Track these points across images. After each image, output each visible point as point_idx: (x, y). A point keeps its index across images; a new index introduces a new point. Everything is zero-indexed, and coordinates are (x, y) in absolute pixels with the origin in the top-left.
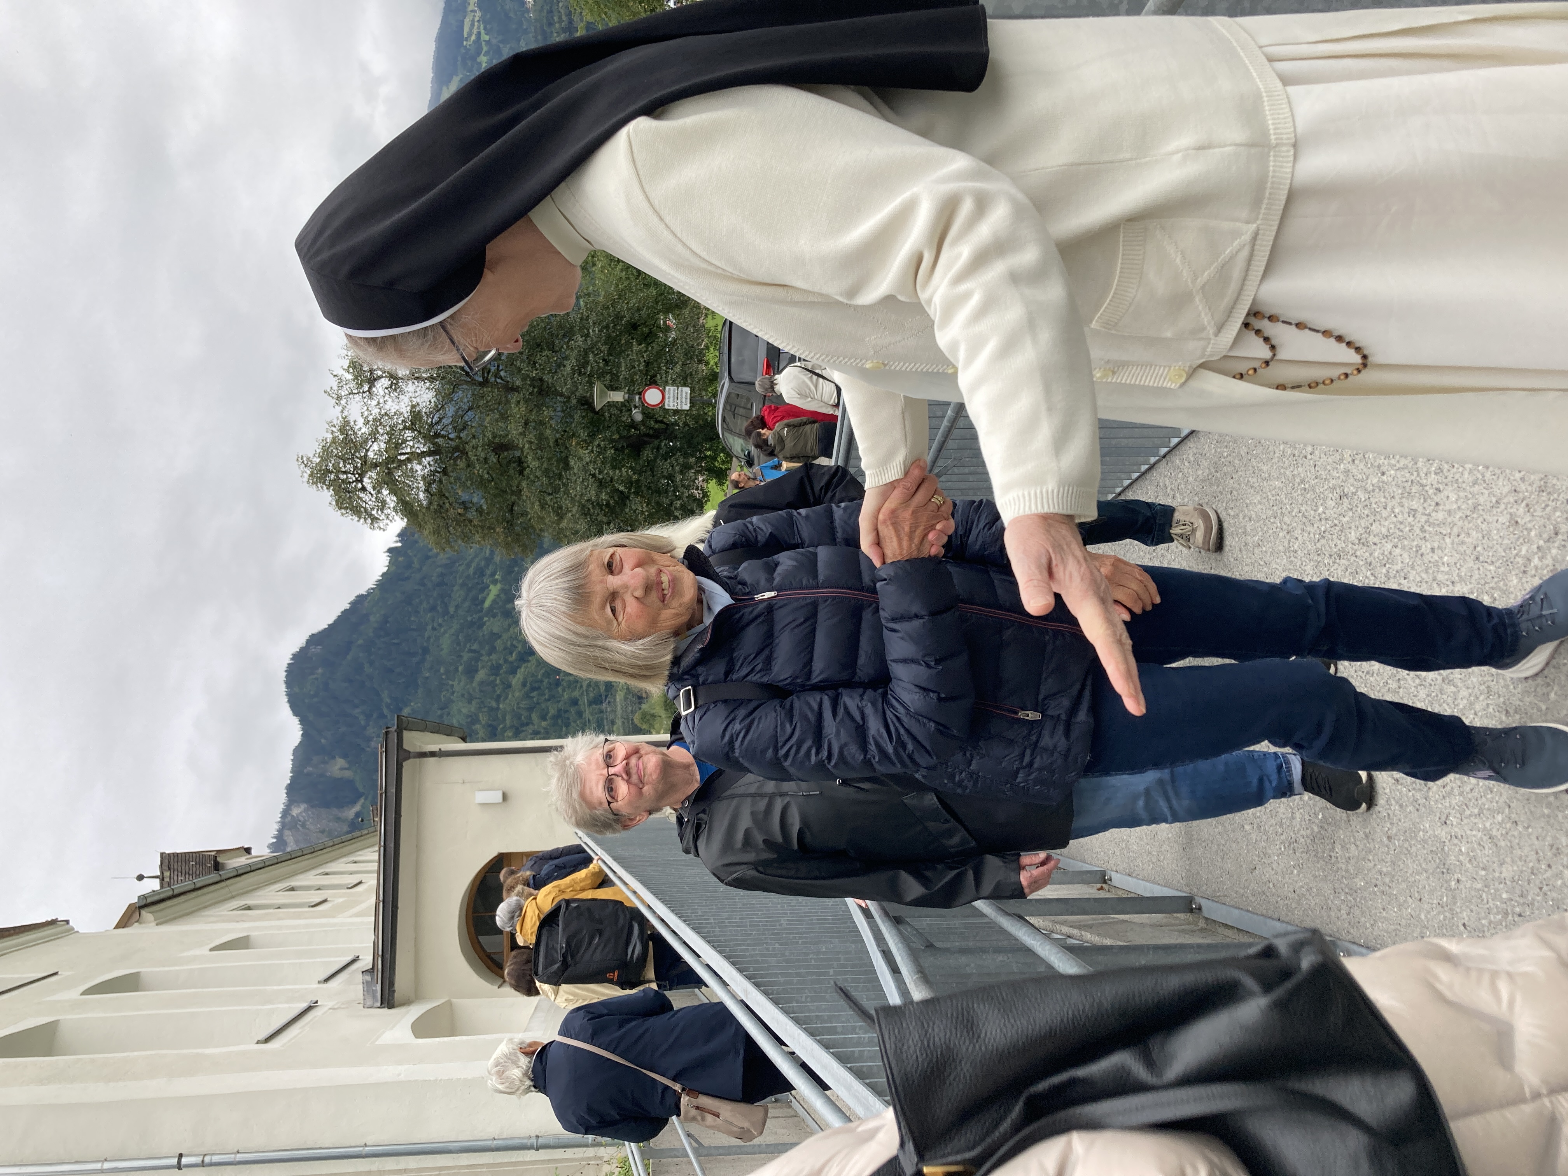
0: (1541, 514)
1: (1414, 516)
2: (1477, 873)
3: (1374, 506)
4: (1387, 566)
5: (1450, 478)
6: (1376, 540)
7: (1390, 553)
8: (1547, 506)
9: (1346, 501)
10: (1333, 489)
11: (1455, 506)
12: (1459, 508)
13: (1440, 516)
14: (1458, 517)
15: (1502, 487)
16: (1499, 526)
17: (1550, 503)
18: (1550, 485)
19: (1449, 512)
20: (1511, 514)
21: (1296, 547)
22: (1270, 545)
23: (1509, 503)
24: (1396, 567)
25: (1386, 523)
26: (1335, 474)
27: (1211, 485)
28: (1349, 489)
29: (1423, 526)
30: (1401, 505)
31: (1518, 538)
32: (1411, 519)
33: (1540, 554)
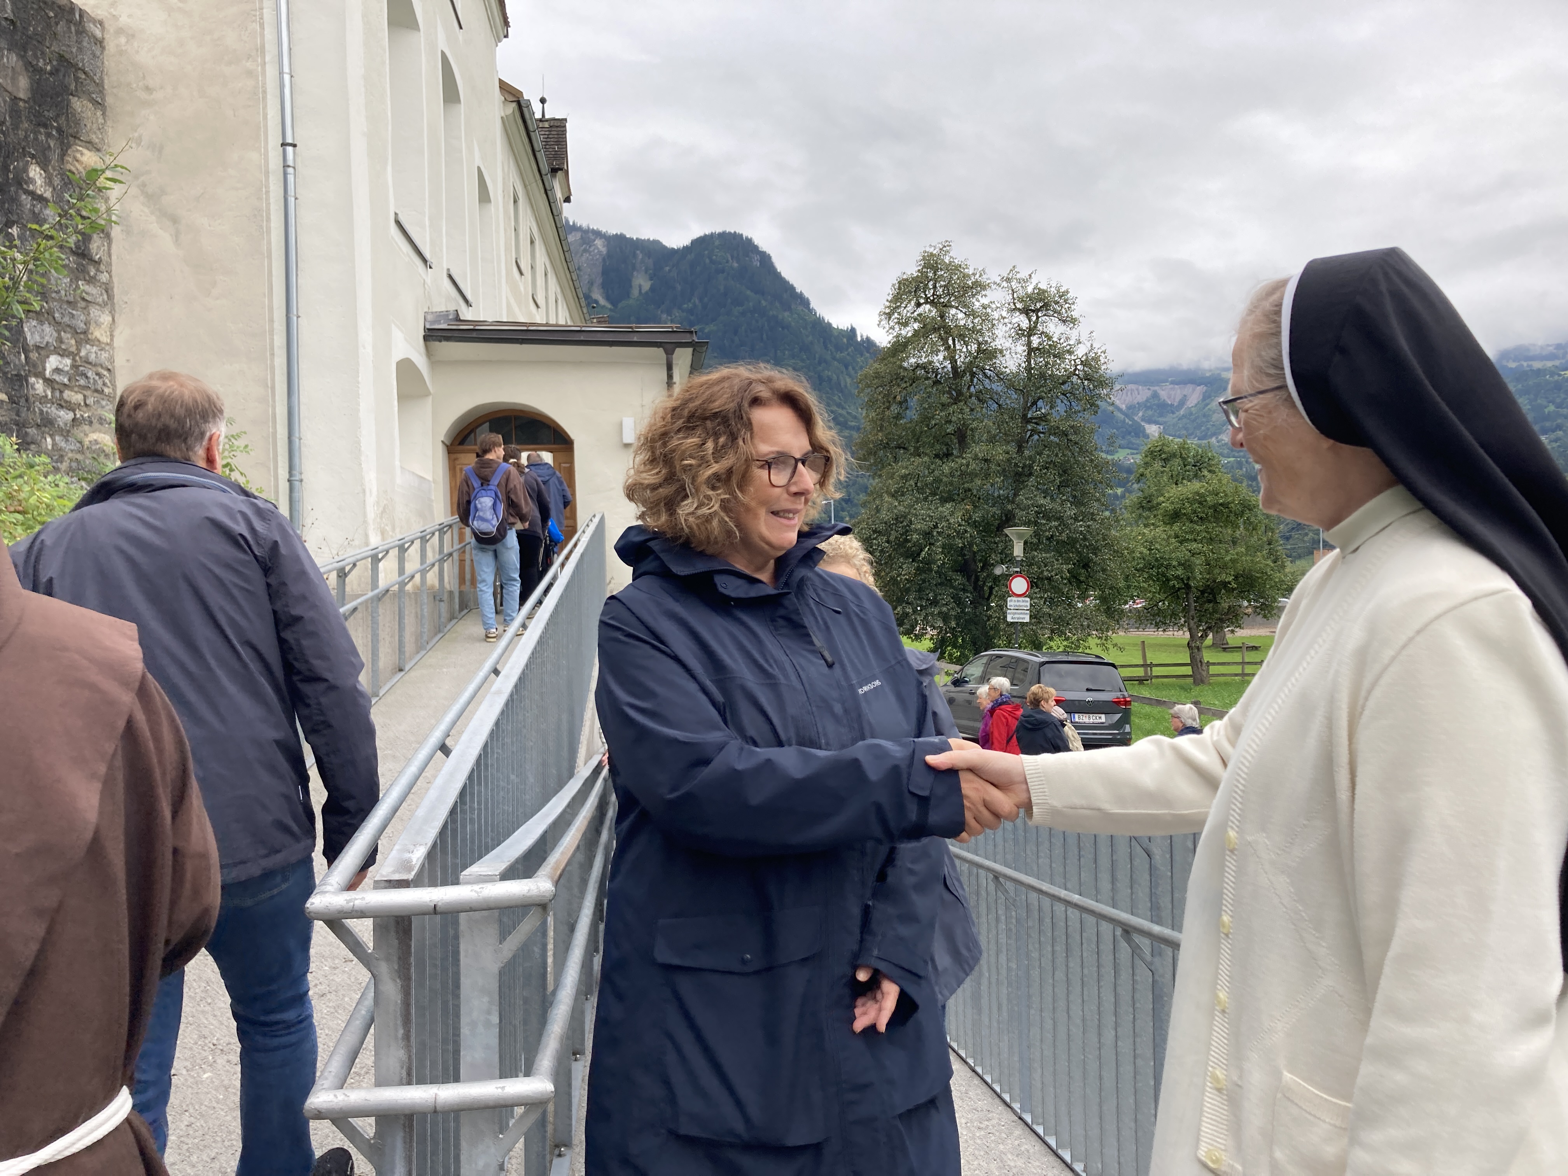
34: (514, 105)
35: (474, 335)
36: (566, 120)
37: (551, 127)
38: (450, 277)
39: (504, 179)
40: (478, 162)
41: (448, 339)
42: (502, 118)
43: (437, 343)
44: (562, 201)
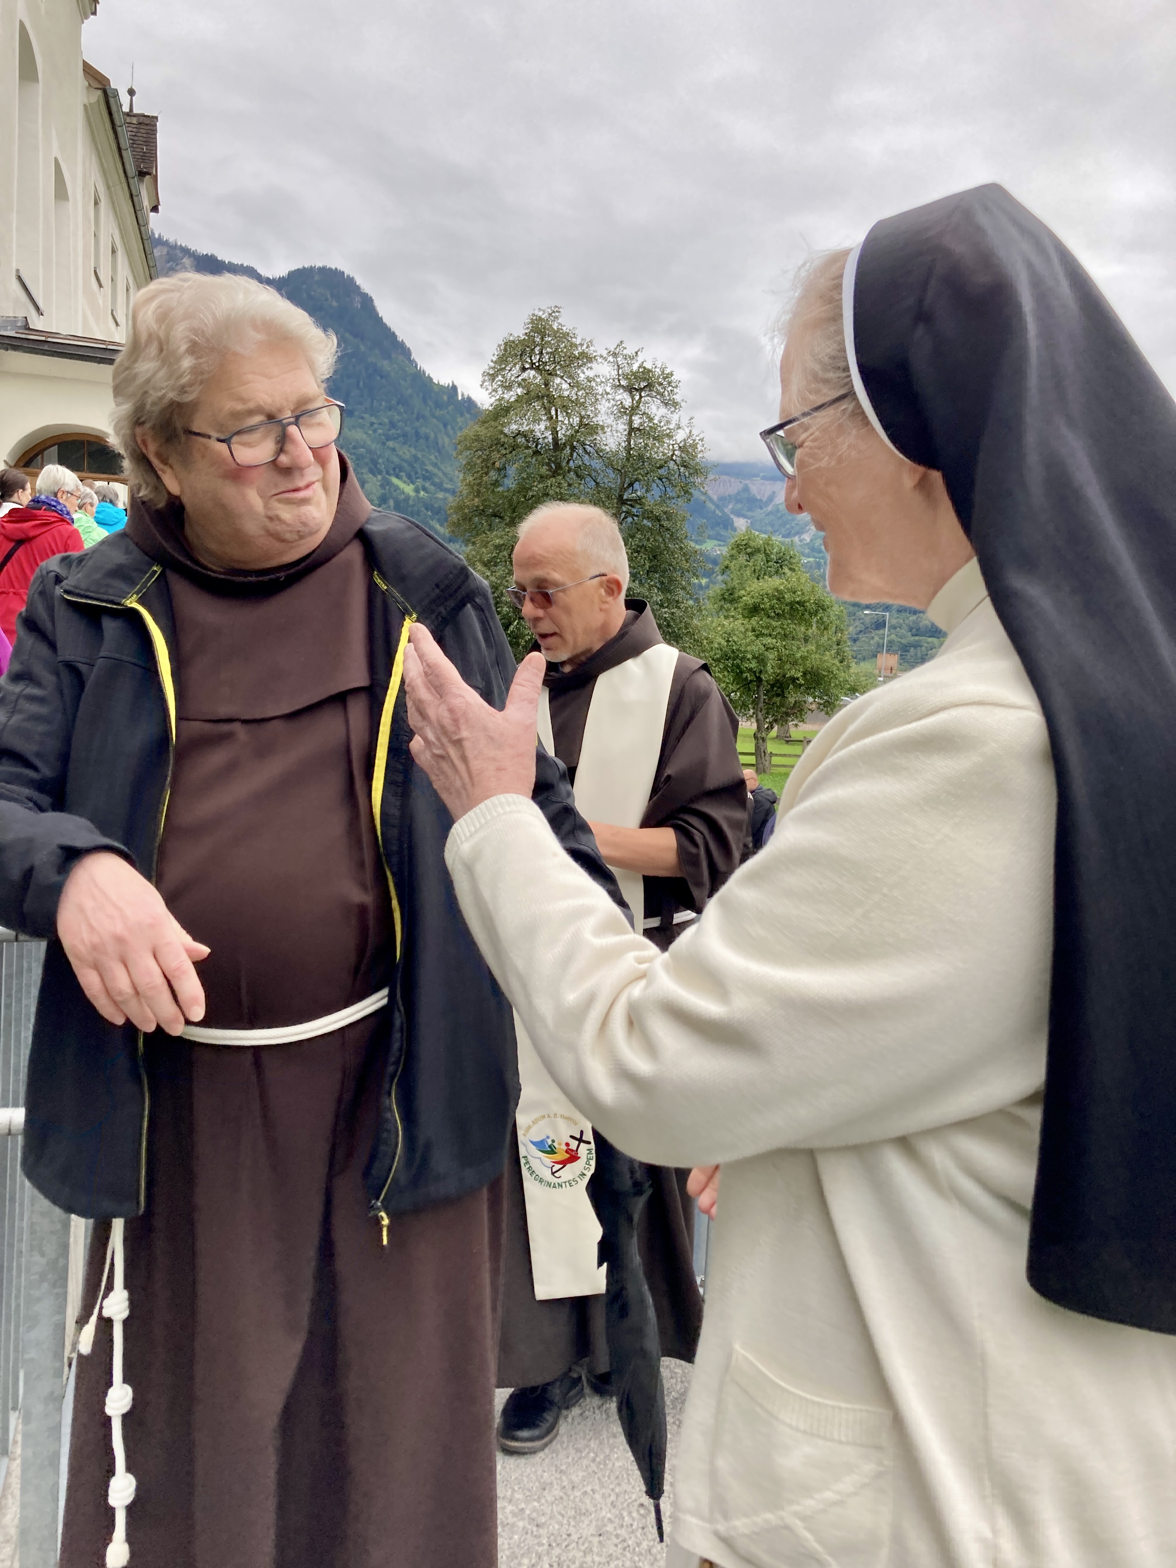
34: (99, 92)
35: (46, 347)
36: (156, 118)
37: (139, 123)
38: (19, 277)
39: (85, 179)
40: (56, 153)
41: (15, 348)
42: (85, 106)
43: (4, 351)
44: (149, 211)
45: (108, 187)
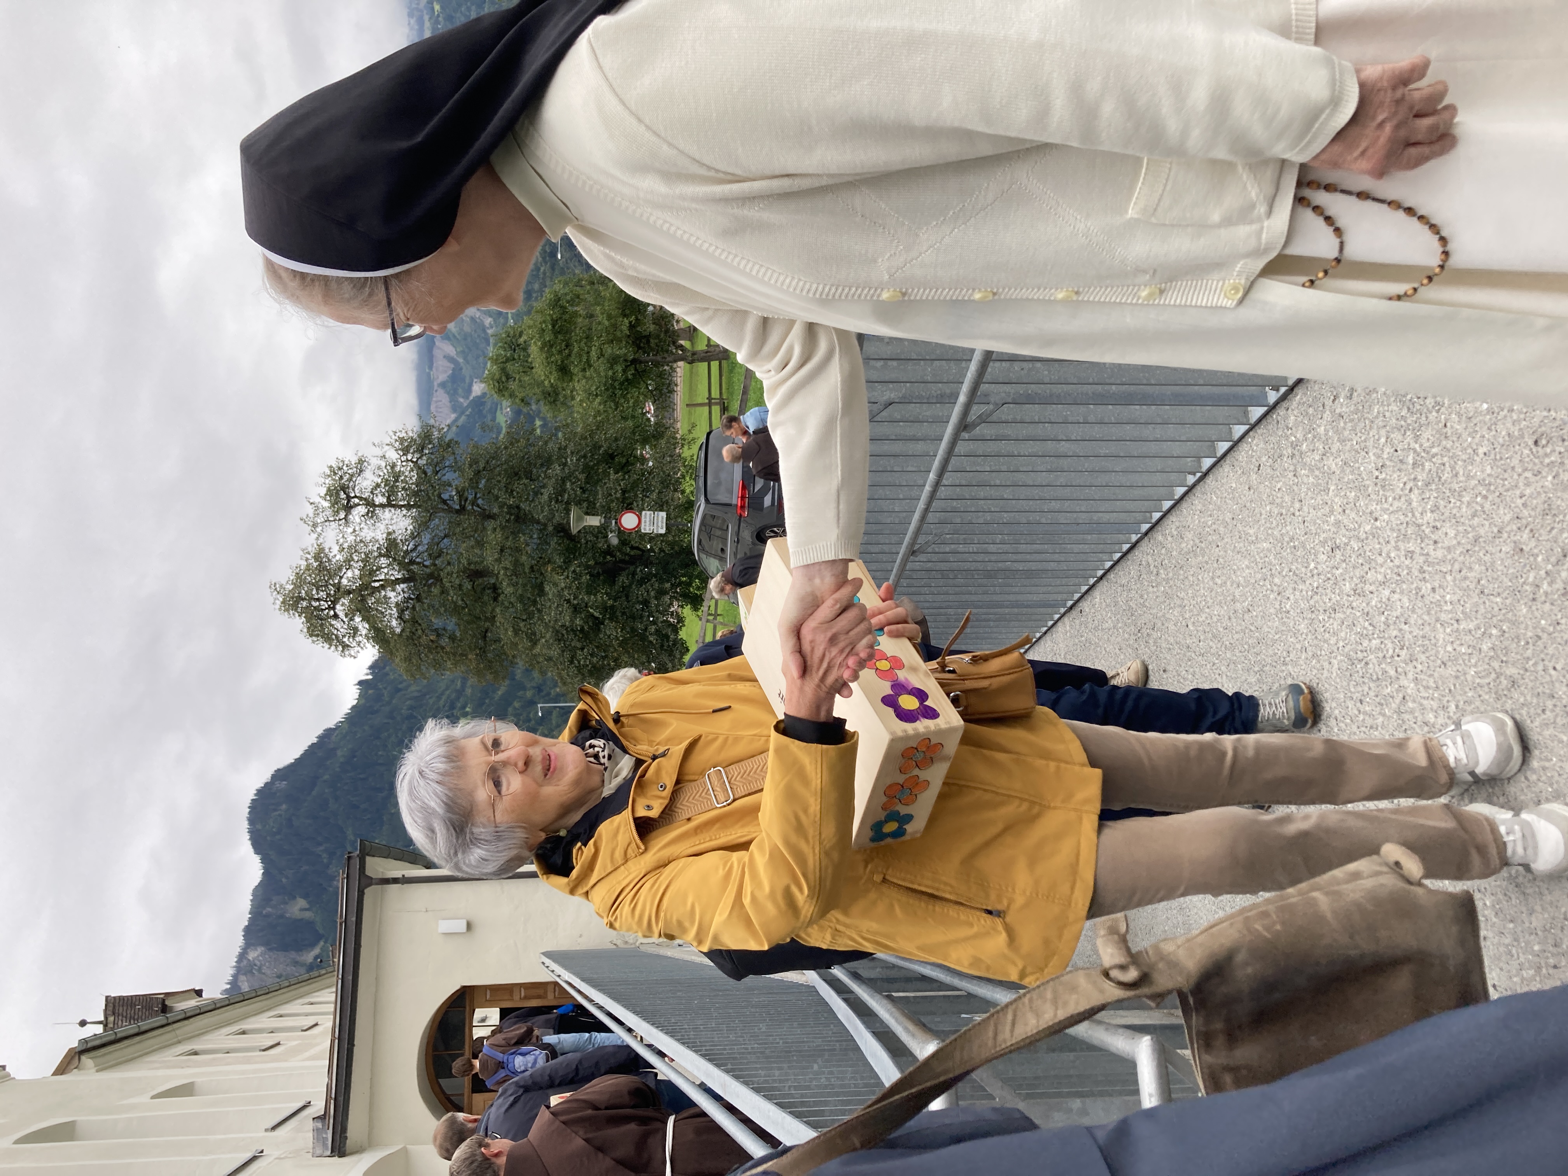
0: (1546, 538)
1: (1411, 557)
2: (1504, 928)
3: (1368, 553)
4: (1386, 613)
5: (1447, 514)
6: (1372, 588)
7: (1389, 599)
8: (1553, 528)
9: (1338, 553)
10: (1323, 543)
11: (1455, 542)
12: (1459, 543)
13: (1440, 554)
14: (1458, 552)
15: (1504, 515)
16: (1502, 555)
17: (1556, 525)
18: (1553, 507)
19: (1449, 549)
20: (1515, 542)
21: (1288, 607)
22: (1260, 608)
23: (1512, 531)
24: (1395, 614)
25: (1382, 570)
26: (1326, 527)
27: (1196, 556)
28: (1341, 540)
29: (1422, 568)
30: (1397, 548)
31: (1525, 565)
32: (1407, 562)
33: (1549, 579)
34: (83, 1058)
35: (341, 1099)
36: (107, 997)
37: (114, 1014)
38: (274, 1128)
39: (168, 1067)
40: (145, 1099)
41: (344, 1129)
42: (97, 1071)
43: (348, 1141)
44: (200, 999)
45: (179, 1042)
